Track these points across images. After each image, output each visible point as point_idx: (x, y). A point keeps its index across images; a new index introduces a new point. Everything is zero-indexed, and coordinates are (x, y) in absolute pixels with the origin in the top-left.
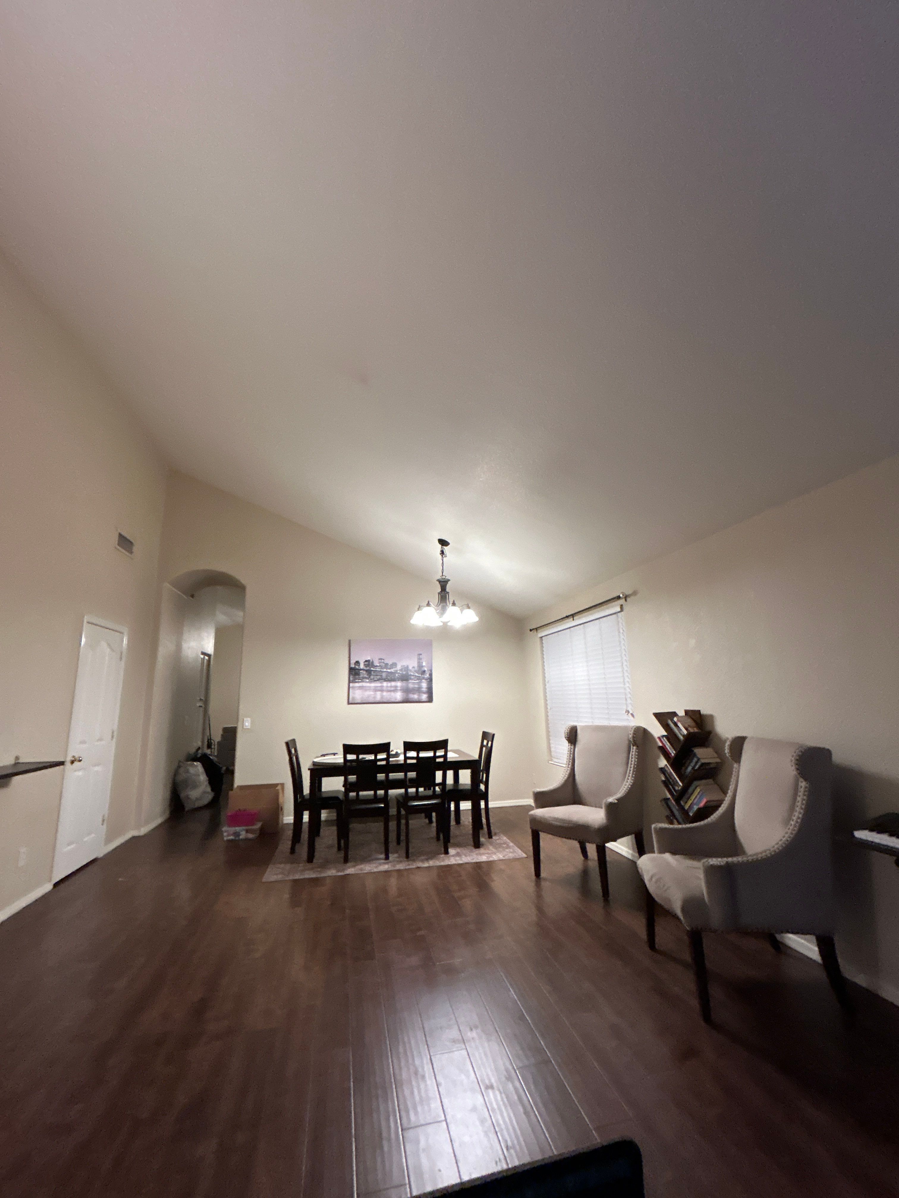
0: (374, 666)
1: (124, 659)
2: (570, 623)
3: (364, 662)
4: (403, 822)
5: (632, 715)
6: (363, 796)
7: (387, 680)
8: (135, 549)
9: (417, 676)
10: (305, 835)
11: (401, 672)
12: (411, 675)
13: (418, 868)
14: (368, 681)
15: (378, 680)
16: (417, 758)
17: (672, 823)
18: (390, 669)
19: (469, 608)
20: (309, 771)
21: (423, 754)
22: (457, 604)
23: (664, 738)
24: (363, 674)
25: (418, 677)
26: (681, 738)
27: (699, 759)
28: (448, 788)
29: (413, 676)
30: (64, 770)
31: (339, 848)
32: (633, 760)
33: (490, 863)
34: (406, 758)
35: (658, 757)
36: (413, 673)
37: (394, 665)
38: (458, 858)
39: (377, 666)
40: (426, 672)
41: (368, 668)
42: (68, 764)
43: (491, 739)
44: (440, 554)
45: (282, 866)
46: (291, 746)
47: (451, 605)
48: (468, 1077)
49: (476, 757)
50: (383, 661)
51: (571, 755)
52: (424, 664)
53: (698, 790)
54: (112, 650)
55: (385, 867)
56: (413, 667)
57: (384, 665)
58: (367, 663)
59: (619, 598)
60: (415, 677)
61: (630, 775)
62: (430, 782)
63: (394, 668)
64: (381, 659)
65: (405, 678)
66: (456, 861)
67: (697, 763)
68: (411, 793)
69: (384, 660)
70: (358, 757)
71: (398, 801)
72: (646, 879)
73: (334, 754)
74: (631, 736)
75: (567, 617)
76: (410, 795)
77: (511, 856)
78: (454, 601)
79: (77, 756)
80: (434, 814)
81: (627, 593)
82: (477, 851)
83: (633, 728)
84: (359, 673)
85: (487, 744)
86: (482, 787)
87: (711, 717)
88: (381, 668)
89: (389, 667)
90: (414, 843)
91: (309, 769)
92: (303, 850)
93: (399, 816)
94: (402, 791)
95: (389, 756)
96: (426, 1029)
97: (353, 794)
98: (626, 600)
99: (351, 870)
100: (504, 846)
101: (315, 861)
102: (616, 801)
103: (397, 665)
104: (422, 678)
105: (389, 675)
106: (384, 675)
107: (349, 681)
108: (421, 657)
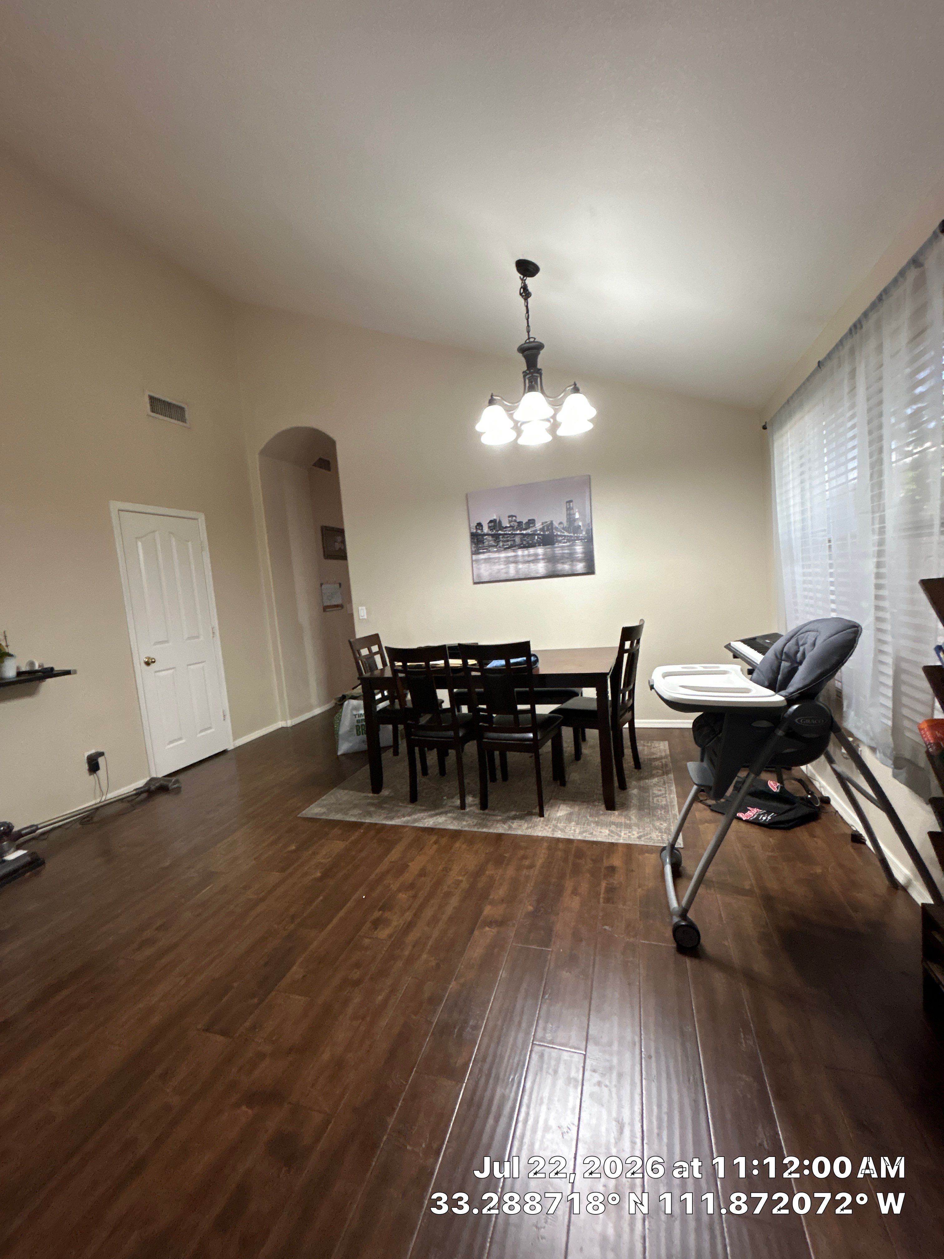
0: (503, 527)
1: (206, 548)
3: (488, 523)
7: (522, 546)
8: (192, 415)
9: (568, 536)
11: (542, 533)
12: (557, 535)
14: (495, 550)
15: (510, 547)
18: (525, 529)
19: (579, 391)
24: (489, 540)
25: (569, 538)
29: (561, 536)
36: (561, 531)
37: (531, 522)
39: (506, 527)
40: (582, 528)
41: (494, 532)
44: (521, 294)
49: (610, 667)
50: (514, 518)
52: (577, 516)
56: (561, 523)
57: (515, 524)
58: (493, 524)
60: (563, 537)
63: (532, 527)
64: (512, 516)
65: (547, 540)
69: (515, 516)
79: (151, 657)
84: (483, 540)
88: (514, 530)
89: (524, 527)
103: (536, 523)
104: (576, 538)
105: (526, 538)
106: (518, 540)
107: (472, 551)
108: (571, 506)
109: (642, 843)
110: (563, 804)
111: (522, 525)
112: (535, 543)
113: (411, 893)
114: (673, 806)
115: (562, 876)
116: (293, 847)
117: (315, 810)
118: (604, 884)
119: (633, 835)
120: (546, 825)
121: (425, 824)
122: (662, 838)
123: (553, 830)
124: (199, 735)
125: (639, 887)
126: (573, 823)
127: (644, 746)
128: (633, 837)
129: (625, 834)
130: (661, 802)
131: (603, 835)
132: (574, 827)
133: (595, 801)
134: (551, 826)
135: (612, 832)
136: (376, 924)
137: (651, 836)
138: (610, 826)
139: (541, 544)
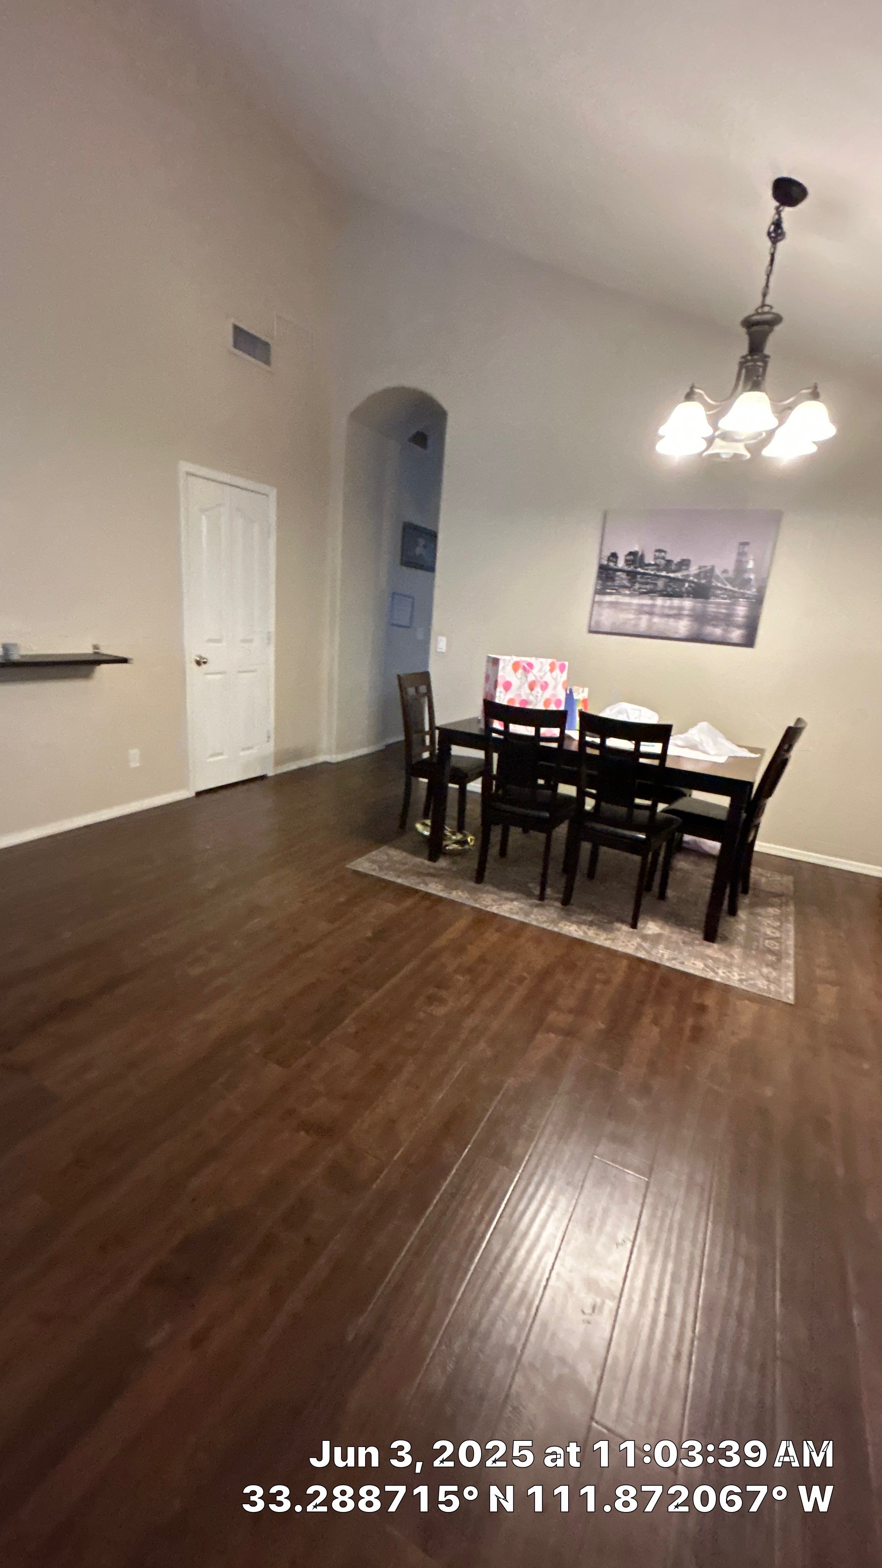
0: (644, 563)
1: (274, 534)
3: (626, 555)
7: (665, 593)
8: (272, 357)
9: (731, 591)
11: (696, 580)
12: (716, 587)
14: (628, 592)
15: (648, 592)
18: (674, 572)
21: (613, 743)
24: (622, 579)
25: (731, 593)
29: (721, 589)
34: (583, 743)
36: (722, 583)
37: (684, 564)
39: (650, 565)
40: (753, 583)
41: (631, 568)
50: (663, 554)
52: (751, 565)
56: (725, 571)
57: (663, 562)
58: (631, 557)
60: (723, 591)
63: (684, 570)
64: (660, 551)
65: (700, 592)
69: (665, 552)
79: (203, 656)
82: (698, 945)
84: (615, 577)
88: (658, 570)
89: (673, 569)
103: (692, 564)
104: (740, 596)
105: (671, 584)
106: (661, 584)
107: (596, 589)
108: (746, 550)
109: (743, 987)
110: (653, 921)
111: (672, 566)
112: (684, 593)
113: (468, 977)
114: (790, 954)
115: (641, 1002)
116: (342, 899)
117: (363, 865)
118: (690, 1021)
119: (734, 976)
120: (629, 941)
121: (487, 907)
122: (768, 987)
123: (637, 949)
124: (242, 754)
125: (733, 1033)
126: (661, 946)
127: (761, 875)
128: (732, 977)
129: (723, 973)
130: (775, 946)
131: (697, 967)
132: (661, 950)
133: (691, 926)
134: (635, 944)
135: (706, 966)
136: (431, 1000)
137: (756, 982)
138: (706, 960)
139: (691, 596)
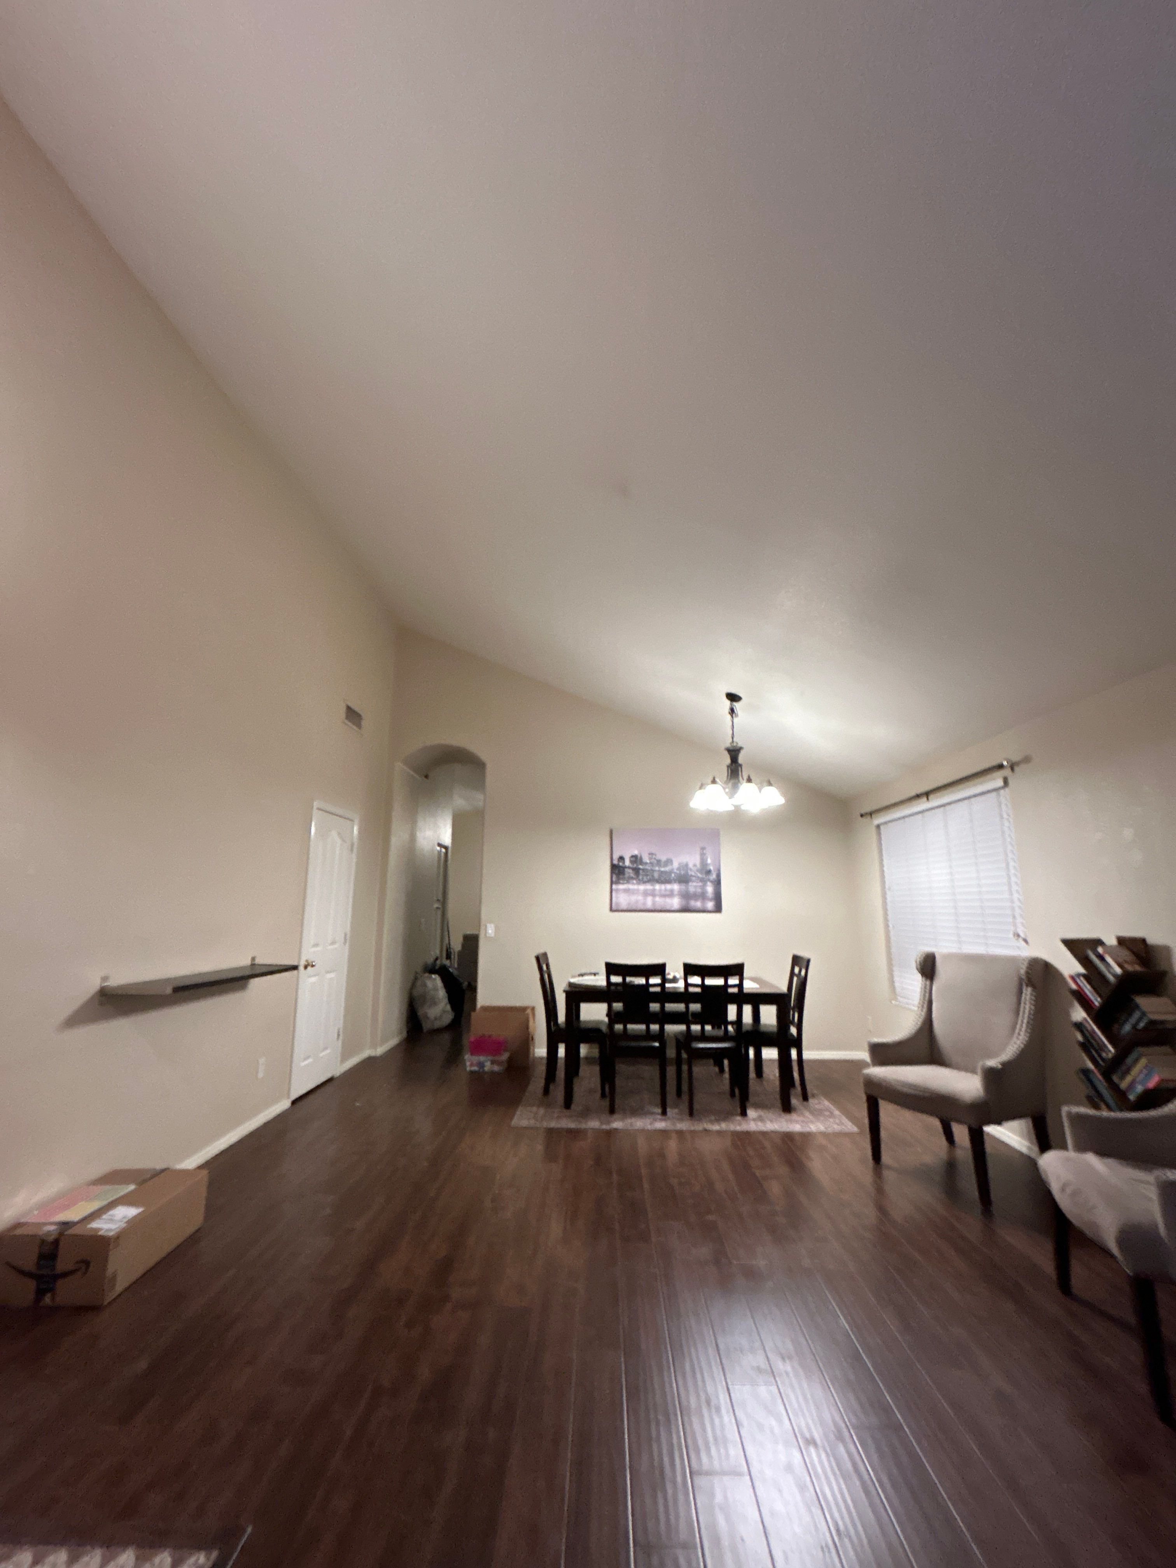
0: (643, 863)
1: (355, 850)
2: (923, 804)
3: (630, 858)
4: (685, 1068)
5: (1026, 941)
6: (633, 1030)
7: (660, 881)
8: (364, 723)
9: (700, 877)
10: (561, 1073)
11: (678, 872)
12: (692, 876)
13: (706, 1130)
14: (635, 882)
15: (649, 881)
16: (703, 986)
17: (1096, 1107)
18: (663, 867)
19: (770, 784)
20: (564, 995)
21: (709, 982)
22: (753, 781)
23: (1082, 978)
24: (629, 873)
25: (701, 879)
26: (1111, 978)
27: (1144, 1014)
28: (744, 1029)
29: (694, 876)
30: (298, 975)
31: (603, 1095)
32: (1027, 1007)
33: (806, 1137)
34: (687, 985)
35: (1072, 1005)
36: (695, 873)
37: (669, 862)
38: (760, 1123)
39: (646, 863)
40: (713, 872)
41: (635, 865)
42: (301, 968)
43: (805, 964)
44: (730, 713)
45: (535, 1109)
46: (541, 961)
47: (745, 781)
48: (780, 1421)
49: (784, 989)
50: (654, 856)
51: (927, 995)
52: (709, 861)
53: (1143, 1061)
54: (344, 841)
55: (661, 1125)
56: (695, 865)
57: (655, 862)
58: (633, 859)
59: (1001, 767)
60: (697, 878)
61: (1023, 1029)
62: (720, 1019)
63: (669, 865)
64: (651, 854)
65: (684, 879)
66: (756, 1125)
67: (1140, 1019)
68: (696, 1031)
69: (655, 855)
70: (624, 979)
71: (678, 1041)
72: (1055, 1188)
73: (595, 974)
74: (1023, 972)
75: (918, 796)
76: (693, 1034)
77: (837, 1128)
78: (749, 777)
79: (310, 961)
80: (726, 1062)
81: (1015, 758)
82: (788, 1116)
83: (1027, 962)
84: (624, 872)
85: (800, 971)
86: (793, 1030)
87: (1167, 949)
88: (653, 866)
89: (663, 864)
90: (698, 1097)
91: (564, 991)
92: (558, 1092)
93: (679, 1061)
94: (683, 1027)
95: (664, 980)
96: (722, 1346)
97: (619, 1027)
98: (1012, 769)
99: (617, 1124)
100: (827, 1113)
101: (573, 1106)
102: (1000, 1066)
103: (673, 862)
104: (707, 880)
105: (663, 875)
106: (656, 875)
107: (611, 882)
108: (704, 852)
109: (831, 1131)
110: (753, 1111)
111: (661, 863)
112: (672, 880)
114: (833, 1109)
120: (749, 1124)
122: (842, 1128)
123: (761, 1128)
126: (769, 1122)
128: (821, 1128)
129: (814, 1126)
131: (797, 1128)
132: (771, 1124)
134: (753, 1125)
137: (834, 1126)
138: (798, 1123)
139: (677, 882)
